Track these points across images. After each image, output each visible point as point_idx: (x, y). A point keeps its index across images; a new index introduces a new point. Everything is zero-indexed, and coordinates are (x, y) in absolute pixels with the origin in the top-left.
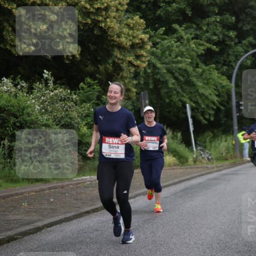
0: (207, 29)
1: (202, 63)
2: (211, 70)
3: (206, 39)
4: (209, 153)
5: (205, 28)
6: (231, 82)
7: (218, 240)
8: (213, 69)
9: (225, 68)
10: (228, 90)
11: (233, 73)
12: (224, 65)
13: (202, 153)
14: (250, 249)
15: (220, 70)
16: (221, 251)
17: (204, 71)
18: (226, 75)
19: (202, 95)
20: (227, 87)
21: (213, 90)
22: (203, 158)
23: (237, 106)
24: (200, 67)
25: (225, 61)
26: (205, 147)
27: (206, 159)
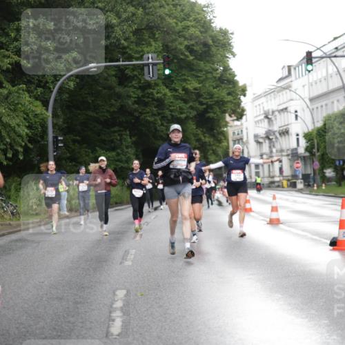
0: (16, 36)
1: (8, 82)
2: (21, 91)
3: (15, 50)
4: (14, 205)
5: (13, 35)
6: (47, 110)
7: (18, 323)
8: (23, 90)
9: (40, 90)
10: (42, 119)
11: (50, 98)
12: (39, 86)
13: (4, 205)
14: (59, 334)
15: (32, 92)
16: (20, 338)
17: (10, 93)
18: (41, 101)
19: (6, 126)
20: (41, 117)
21: (22, 119)
22: (5, 211)
23: (54, 141)
24: (5, 88)
25: (40, 81)
26: (9, 198)
27: (9, 212)
